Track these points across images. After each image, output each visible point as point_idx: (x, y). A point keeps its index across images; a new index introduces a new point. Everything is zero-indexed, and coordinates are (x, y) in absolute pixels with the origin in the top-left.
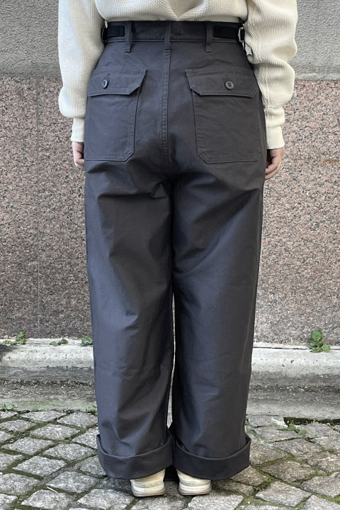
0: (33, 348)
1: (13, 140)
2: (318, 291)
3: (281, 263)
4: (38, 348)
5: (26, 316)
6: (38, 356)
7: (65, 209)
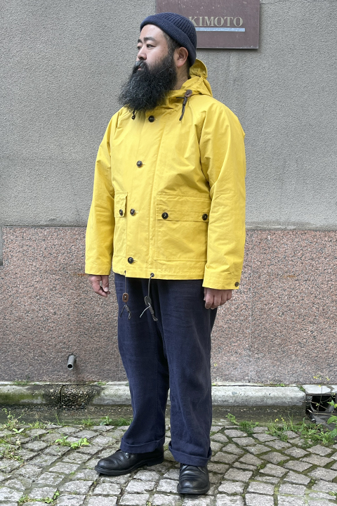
0: (117, 387)
2: (284, 352)
3: (262, 336)
4: (120, 387)
5: (112, 369)
6: (121, 392)
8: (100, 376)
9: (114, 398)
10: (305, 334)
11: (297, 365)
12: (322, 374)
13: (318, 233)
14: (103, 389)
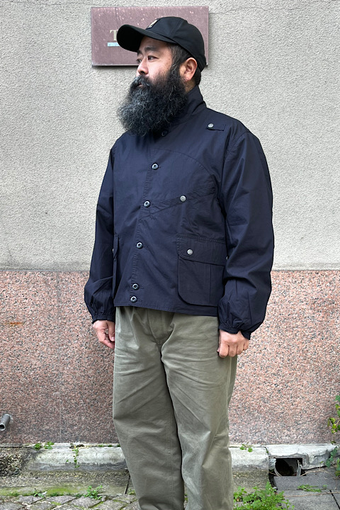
0: (56, 450)
1: (42, 312)
2: (245, 408)
4: (60, 450)
5: (52, 428)
6: (59, 456)
7: (77, 357)
8: (39, 437)
9: (51, 463)
10: (269, 388)
11: (261, 422)
12: (289, 433)
13: (281, 273)
14: (40, 452)
